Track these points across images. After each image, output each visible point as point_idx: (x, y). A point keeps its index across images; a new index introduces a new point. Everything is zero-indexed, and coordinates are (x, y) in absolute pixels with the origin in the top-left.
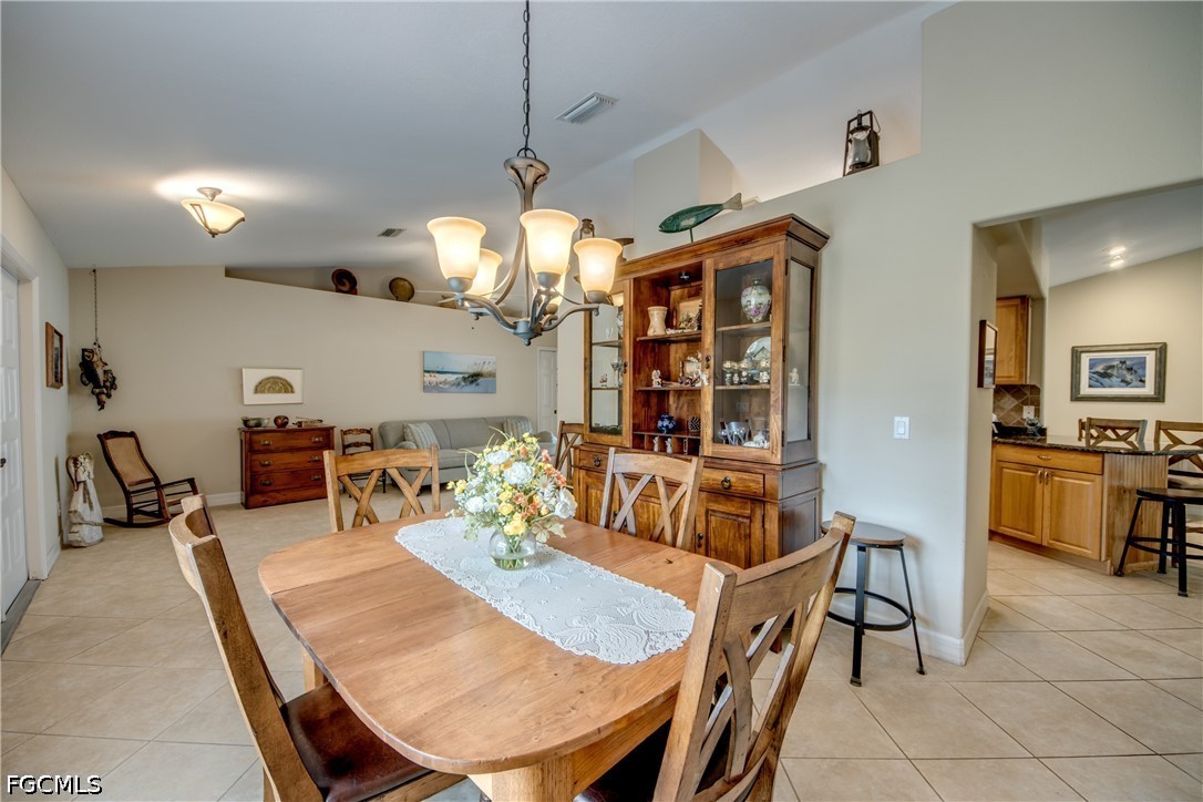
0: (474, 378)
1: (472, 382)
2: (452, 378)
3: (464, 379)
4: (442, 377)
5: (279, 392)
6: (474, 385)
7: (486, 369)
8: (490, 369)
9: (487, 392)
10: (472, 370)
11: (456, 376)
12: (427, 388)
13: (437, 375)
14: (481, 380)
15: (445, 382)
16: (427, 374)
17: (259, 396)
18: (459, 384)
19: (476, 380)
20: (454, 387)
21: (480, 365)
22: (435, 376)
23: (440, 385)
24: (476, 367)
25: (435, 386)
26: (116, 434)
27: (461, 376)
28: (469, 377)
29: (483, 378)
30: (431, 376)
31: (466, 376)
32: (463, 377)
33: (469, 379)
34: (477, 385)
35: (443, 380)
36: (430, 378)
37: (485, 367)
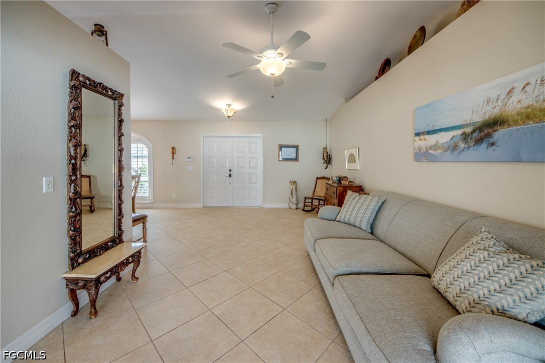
0: (484, 132)
1: (479, 141)
2: (444, 138)
3: (465, 136)
4: (432, 140)
5: (353, 163)
6: (484, 145)
7: (517, 103)
8: (526, 103)
10: (479, 118)
11: (451, 134)
12: (421, 156)
13: (427, 137)
14: (500, 134)
15: (435, 147)
16: (417, 138)
17: (349, 165)
18: (455, 147)
19: (489, 135)
20: (449, 152)
21: (500, 102)
22: (424, 139)
23: (430, 151)
24: (490, 108)
25: (424, 153)
26: (323, 178)
27: (459, 132)
28: (474, 131)
29: (509, 126)
30: (420, 140)
31: (469, 130)
32: (463, 134)
33: (475, 135)
34: (492, 144)
35: (434, 143)
36: (420, 142)
37: (511, 100)
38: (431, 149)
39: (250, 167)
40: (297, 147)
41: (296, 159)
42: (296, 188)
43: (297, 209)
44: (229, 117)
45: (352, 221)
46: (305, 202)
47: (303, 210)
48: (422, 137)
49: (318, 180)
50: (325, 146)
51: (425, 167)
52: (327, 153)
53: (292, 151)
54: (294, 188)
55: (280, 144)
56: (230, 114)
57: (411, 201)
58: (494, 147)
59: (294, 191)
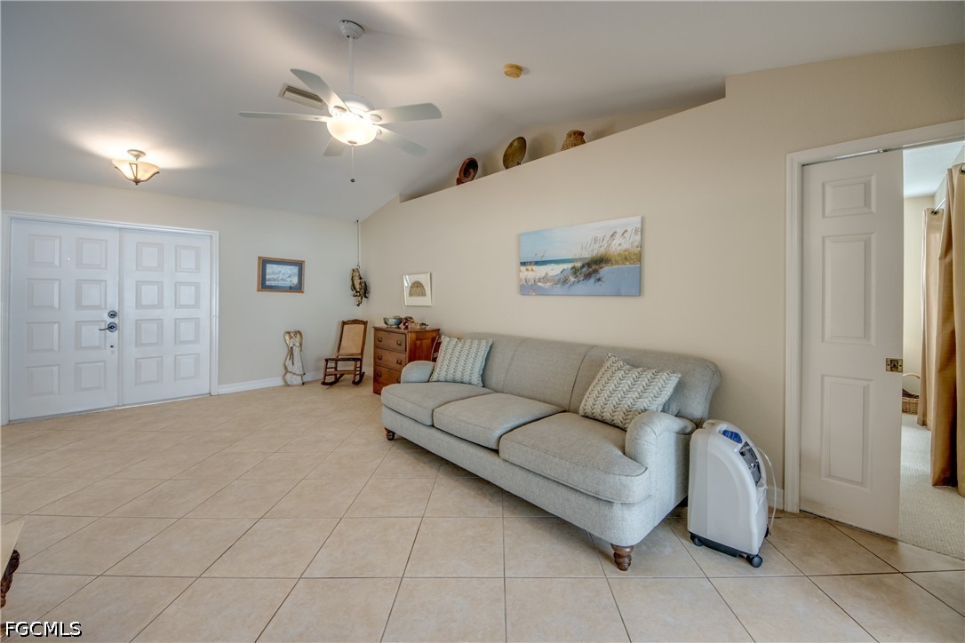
0: (592, 268)
1: (588, 276)
2: (554, 270)
3: (575, 271)
4: (541, 271)
5: (419, 295)
6: (592, 280)
7: (618, 246)
8: (625, 246)
9: (618, 294)
10: (587, 254)
12: (527, 289)
13: (535, 268)
14: (605, 271)
15: (545, 279)
16: (523, 268)
17: (412, 298)
18: (565, 281)
19: (596, 271)
20: (559, 286)
21: (605, 242)
22: (532, 270)
23: (539, 284)
24: (598, 245)
25: (532, 285)
26: (355, 322)
27: (570, 266)
28: (583, 266)
29: (612, 264)
30: (527, 270)
31: (579, 265)
32: (573, 268)
33: (584, 269)
34: (599, 280)
35: (543, 275)
36: (526, 273)
37: (614, 243)
38: (540, 282)
39: (177, 305)
40: (300, 265)
41: (298, 288)
42: (301, 345)
43: (303, 384)
44: (137, 182)
45: (458, 376)
46: (327, 368)
47: (324, 383)
48: (530, 268)
49: (346, 327)
50: (356, 267)
51: (533, 301)
52: (361, 278)
53: (289, 272)
54: (298, 344)
55: (260, 255)
56: (142, 176)
57: (523, 342)
58: (600, 283)
59: (296, 351)
